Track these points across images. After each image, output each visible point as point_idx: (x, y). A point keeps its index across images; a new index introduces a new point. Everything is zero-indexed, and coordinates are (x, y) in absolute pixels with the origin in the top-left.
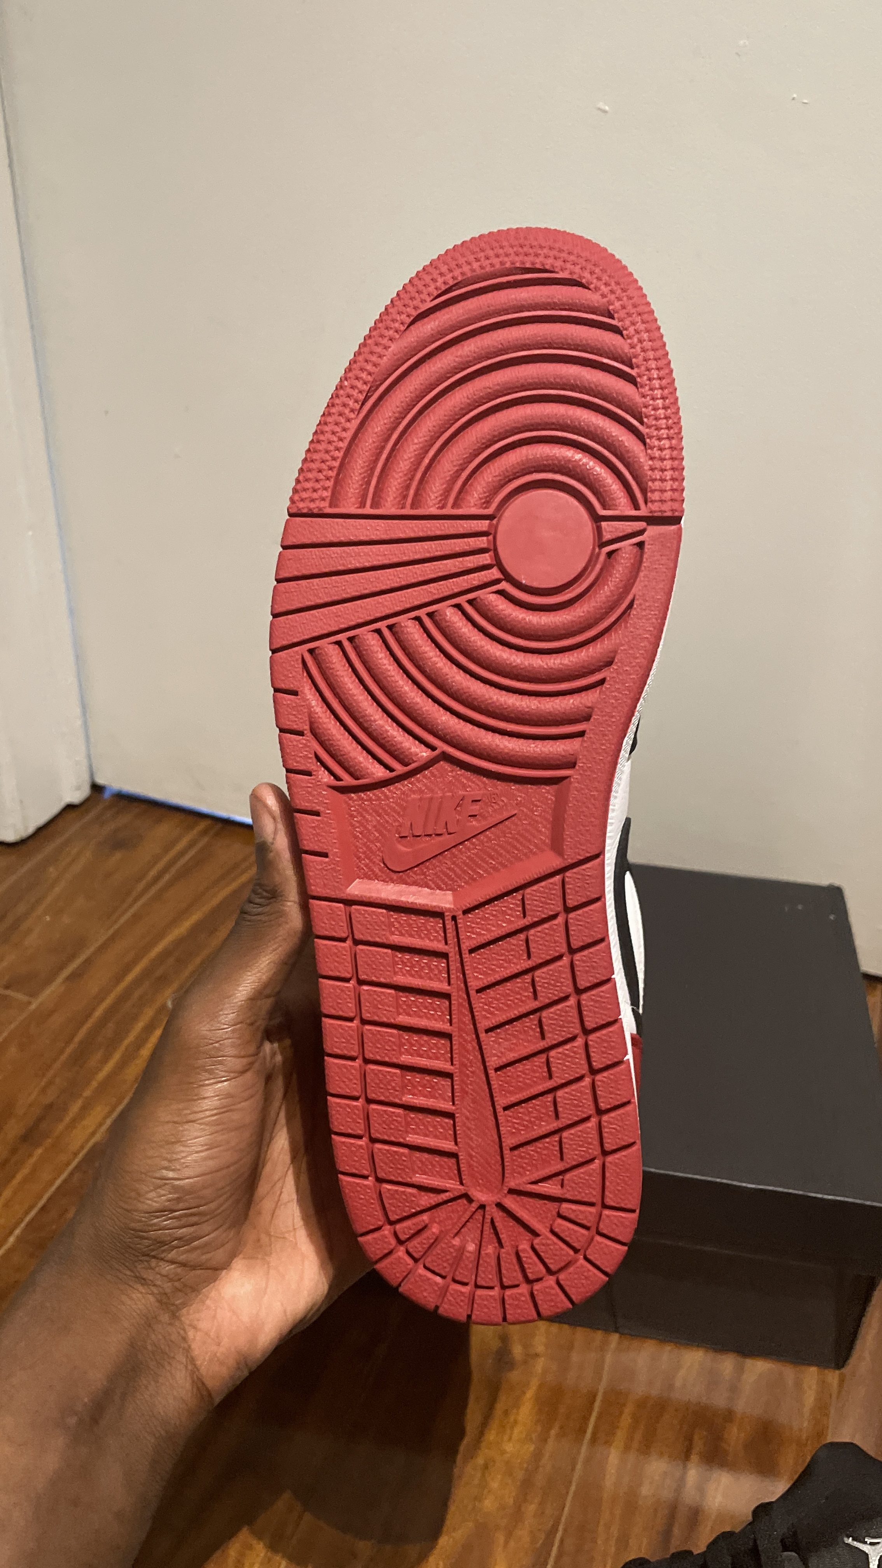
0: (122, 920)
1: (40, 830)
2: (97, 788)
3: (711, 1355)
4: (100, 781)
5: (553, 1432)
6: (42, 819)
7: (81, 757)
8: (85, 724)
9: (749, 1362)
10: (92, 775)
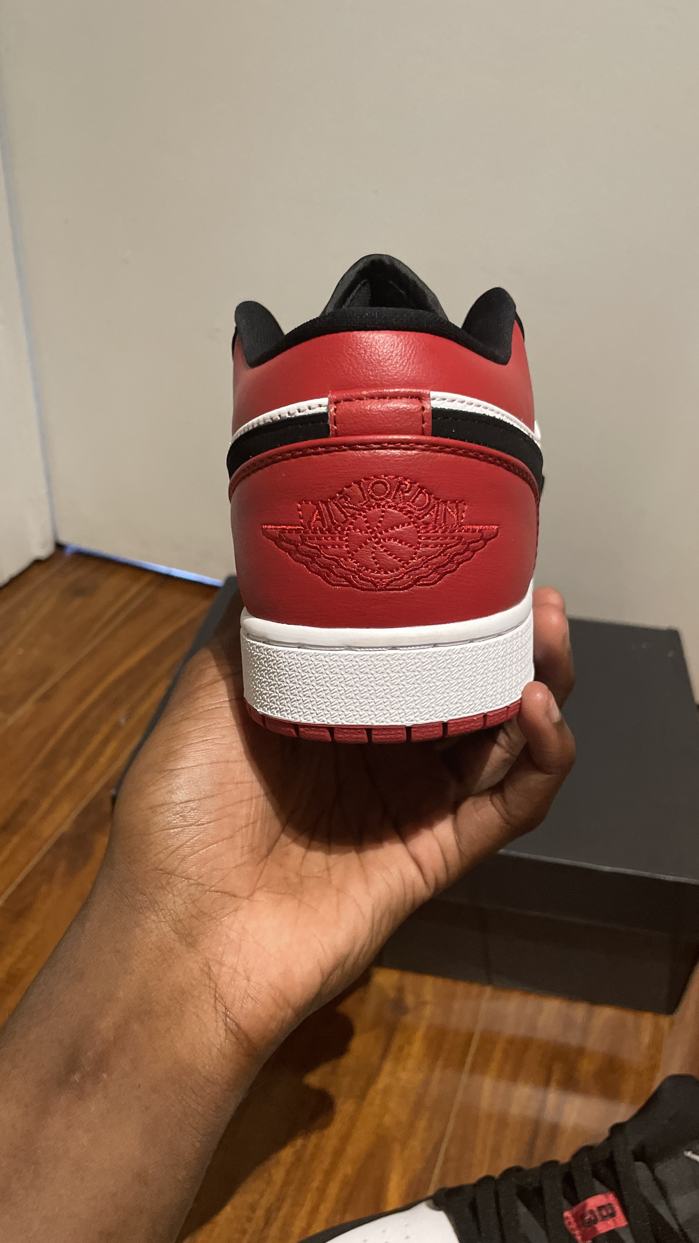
0: (83, 654)
1: (13, 580)
2: (60, 547)
3: (566, 1003)
5: (440, 1062)
6: (14, 570)
7: (47, 520)
9: (598, 1009)
10: (56, 534)
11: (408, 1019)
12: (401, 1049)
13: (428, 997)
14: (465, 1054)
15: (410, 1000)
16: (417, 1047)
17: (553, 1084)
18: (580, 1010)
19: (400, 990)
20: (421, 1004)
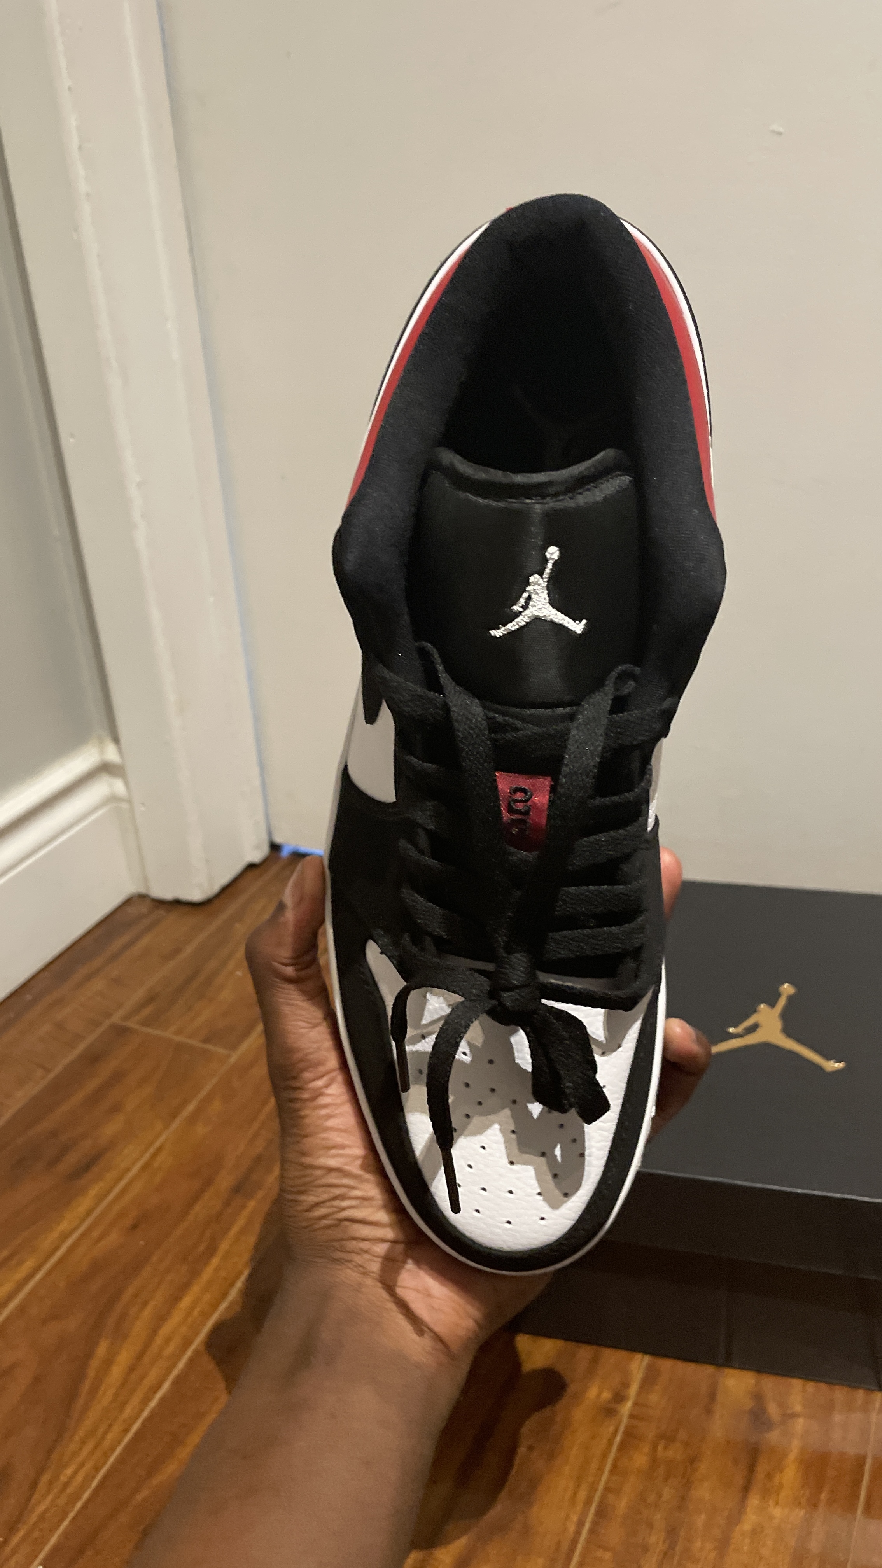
1: (225, 889)
2: (275, 848)
4: (278, 840)
5: (823, 1496)
6: (225, 878)
7: (260, 817)
8: (264, 785)
10: (270, 834)
11: (773, 1437)
12: (769, 1476)
13: (798, 1408)
14: (857, 1483)
15: (773, 1410)
16: (790, 1475)
19: (758, 1397)
20: (789, 1416)
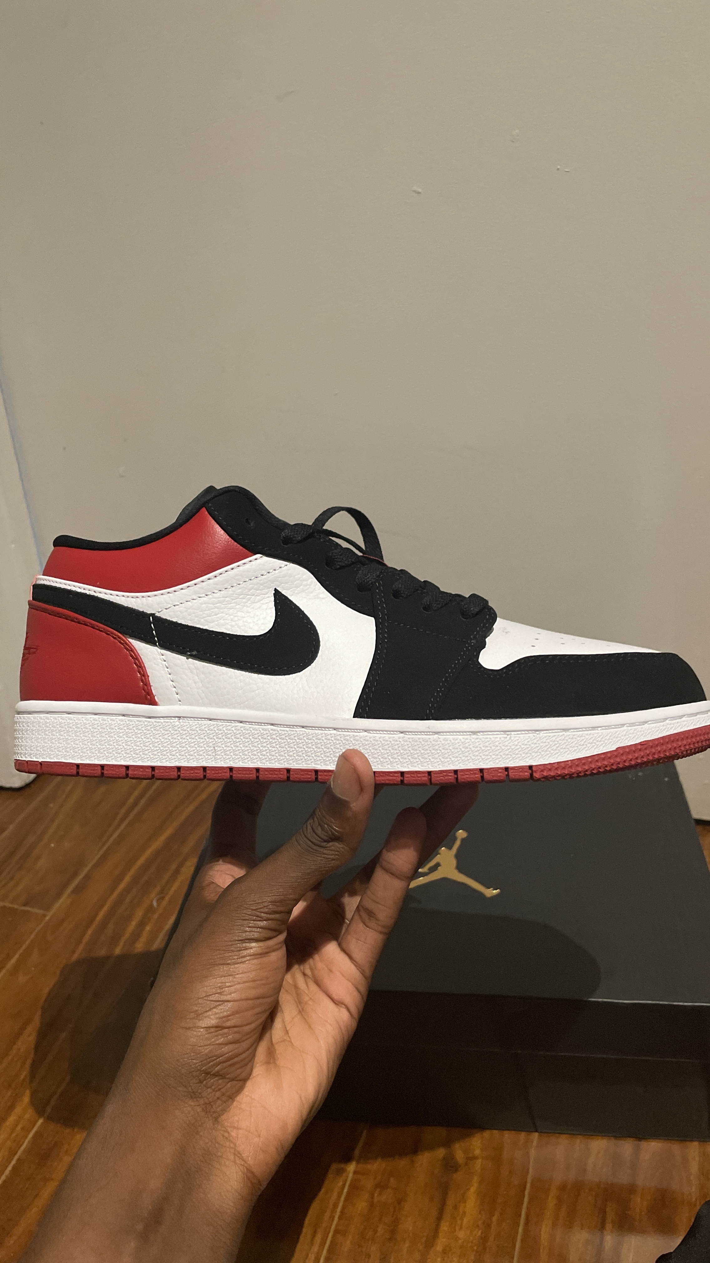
0: (111, 840)
3: (613, 1141)
5: (495, 1218)
9: (644, 1144)
11: (459, 1176)
12: (456, 1207)
13: (477, 1152)
14: (520, 1204)
15: (460, 1157)
16: (471, 1204)
17: (609, 1226)
18: (627, 1147)
20: (471, 1159)
